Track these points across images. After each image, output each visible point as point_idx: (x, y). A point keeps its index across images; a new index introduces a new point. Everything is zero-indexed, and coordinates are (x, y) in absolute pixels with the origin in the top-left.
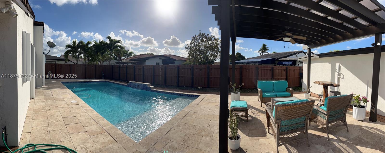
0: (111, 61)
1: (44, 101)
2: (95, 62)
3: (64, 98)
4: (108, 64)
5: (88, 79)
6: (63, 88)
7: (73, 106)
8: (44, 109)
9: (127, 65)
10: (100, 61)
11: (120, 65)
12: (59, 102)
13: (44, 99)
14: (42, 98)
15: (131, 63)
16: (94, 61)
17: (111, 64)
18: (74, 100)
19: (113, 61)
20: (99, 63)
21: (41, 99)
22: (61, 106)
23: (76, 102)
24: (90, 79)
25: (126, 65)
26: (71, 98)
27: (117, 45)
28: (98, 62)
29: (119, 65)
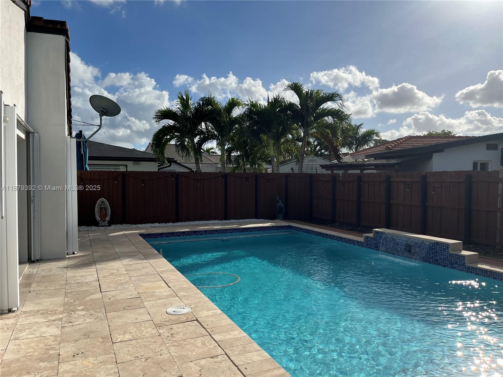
0: (306, 161)
1: (61, 316)
2: (257, 166)
3: (145, 295)
4: (296, 171)
5: (235, 221)
6: (147, 257)
7: (174, 327)
8: (49, 359)
9: (362, 171)
10: (270, 163)
11: (335, 172)
12: (119, 317)
13: (62, 309)
14: (51, 308)
15: (377, 166)
16: (253, 163)
17: (304, 170)
18: (182, 304)
19: (312, 161)
20: (266, 169)
21: (45, 313)
22: (125, 333)
23: (186, 310)
24: (241, 221)
25: (358, 171)
26: (170, 296)
27: (324, 110)
28: (265, 166)
29: (332, 172)
